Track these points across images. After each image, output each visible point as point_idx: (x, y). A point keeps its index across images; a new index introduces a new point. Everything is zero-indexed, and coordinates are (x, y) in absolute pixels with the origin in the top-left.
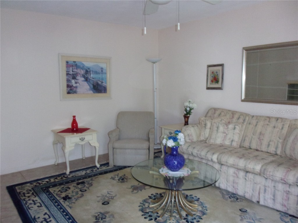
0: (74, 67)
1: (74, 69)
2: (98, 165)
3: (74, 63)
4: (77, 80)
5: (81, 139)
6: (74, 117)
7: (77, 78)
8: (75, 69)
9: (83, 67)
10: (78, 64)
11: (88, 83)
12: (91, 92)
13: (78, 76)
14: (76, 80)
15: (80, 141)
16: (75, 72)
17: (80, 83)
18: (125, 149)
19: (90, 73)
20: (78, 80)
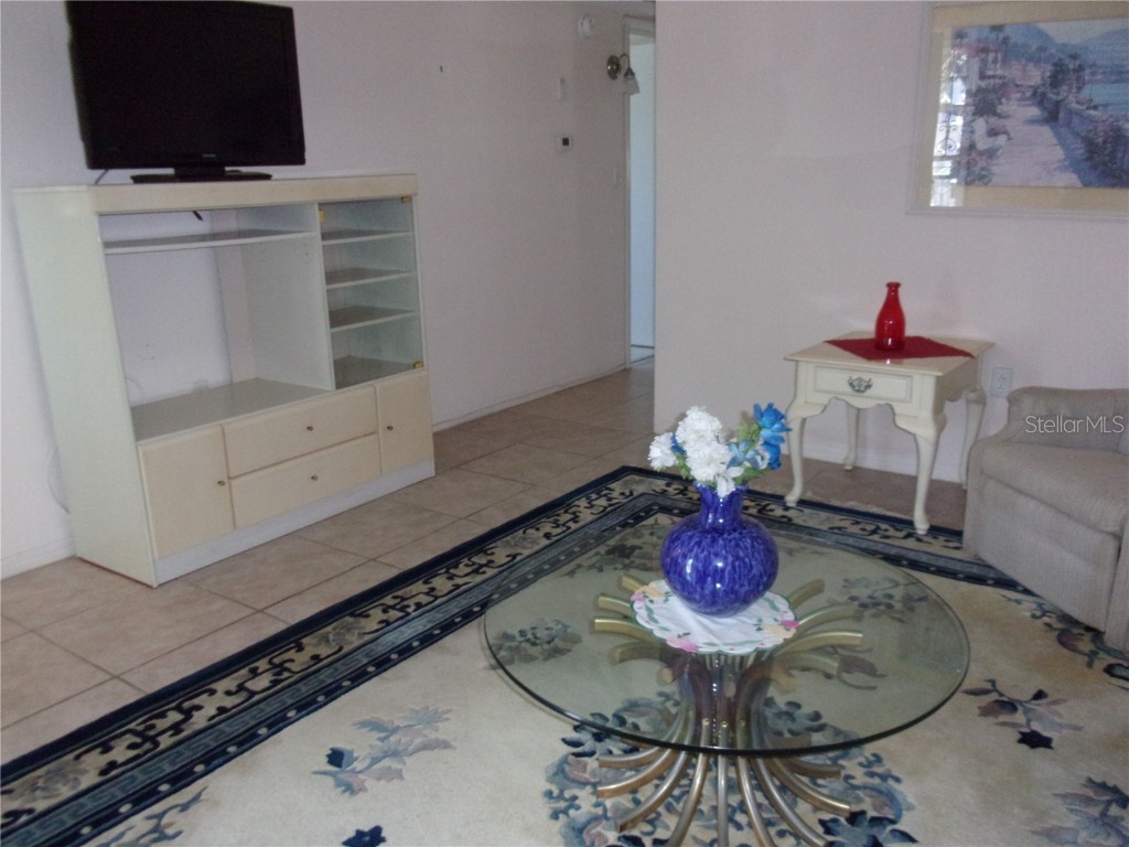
0: (991, 56)
1: (990, 65)
2: (921, 526)
3: (993, 36)
4: (1000, 116)
5: (855, 383)
6: (893, 288)
7: (1000, 109)
8: (995, 61)
9: (1042, 49)
10: (1014, 40)
11: (1057, 135)
12: (1071, 178)
13: (1008, 99)
14: (993, 120)
15: (849, 390)
16: (994, 77)
17: (1012, 134)
18: (1021, 492)
19: (1078, 78)
20: (1007, 117)
